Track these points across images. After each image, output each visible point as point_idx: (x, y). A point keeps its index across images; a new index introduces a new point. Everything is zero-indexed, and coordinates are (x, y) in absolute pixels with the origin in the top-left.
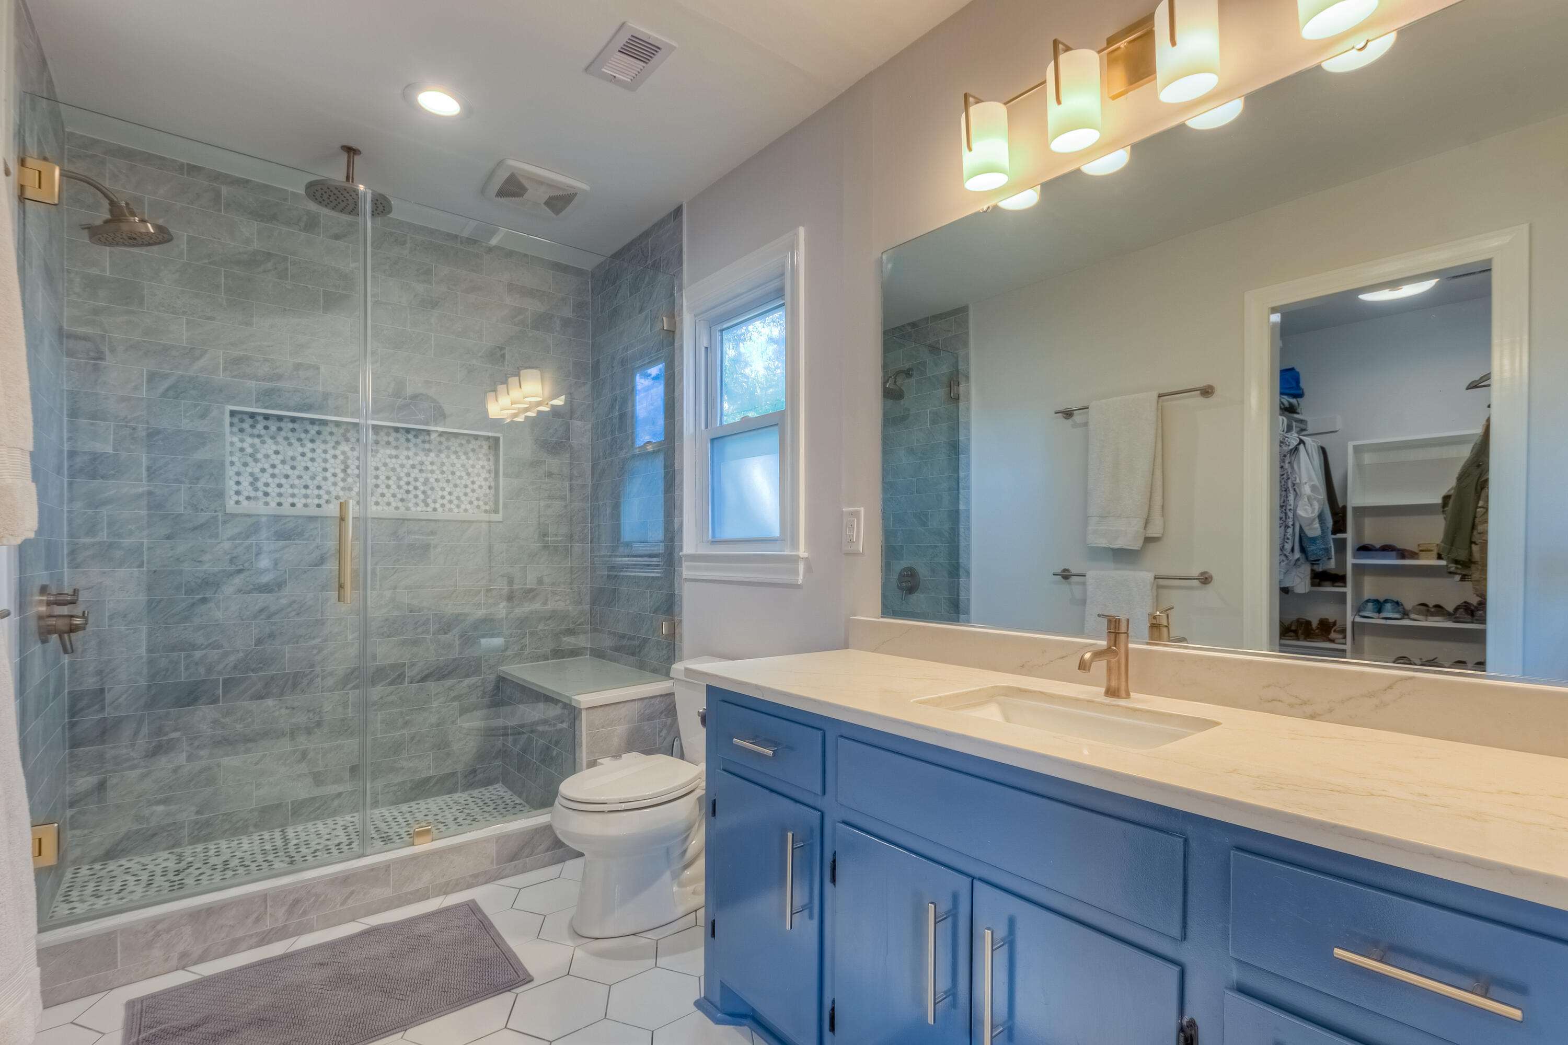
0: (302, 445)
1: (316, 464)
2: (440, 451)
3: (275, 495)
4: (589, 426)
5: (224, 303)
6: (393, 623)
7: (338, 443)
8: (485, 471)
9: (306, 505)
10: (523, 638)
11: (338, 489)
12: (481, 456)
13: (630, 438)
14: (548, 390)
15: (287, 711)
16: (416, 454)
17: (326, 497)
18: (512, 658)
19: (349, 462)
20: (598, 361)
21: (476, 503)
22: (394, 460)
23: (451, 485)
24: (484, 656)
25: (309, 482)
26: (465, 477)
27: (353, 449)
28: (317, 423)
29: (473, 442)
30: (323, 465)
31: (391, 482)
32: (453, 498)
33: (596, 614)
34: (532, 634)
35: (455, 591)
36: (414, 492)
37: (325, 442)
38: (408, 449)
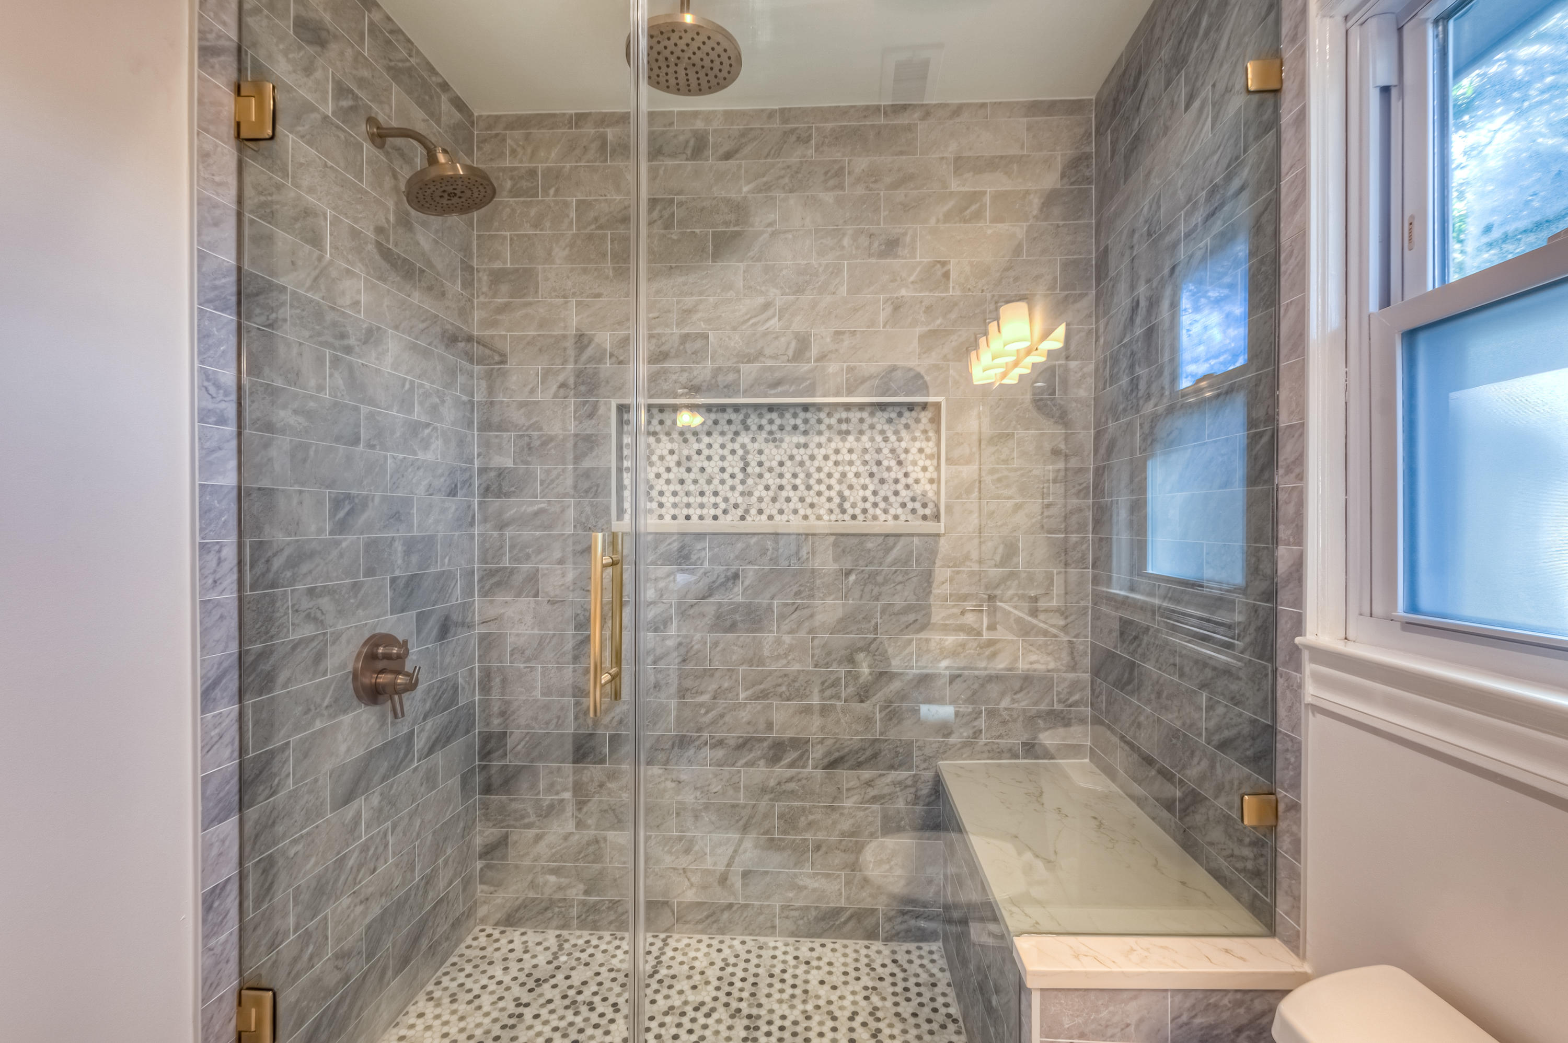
0: (699, 441)
1: (712, 463)
2: (861, 432)
3: (670, 505)
4: (1091, 367)
5: (611, 274)
6: (794, 681)
7: (736, 433)
8: (923, 456)
9: (701, 518)
10: (976, 719)
11: (737, 494)
12: (918, 434)
13: (1166, 373)
14: (1039, 325)
15: (673, 785)
16: (830, 440)
17: (723, 506)
18: (959, 749)
19: (750, 457)
20: (1106, 250)
21: (910, 505)
22: (802, 451)
23: (876, 480)
24: (917, 741)
25: (706, 488)
26: (896, 468)
27: (754, 440)
28: (714, 409)
29: (907, 414)
30: (720, 464)
31: (798, 482)
32: (879, 499)
33: (1101, 693)
34: (991, 713)
35: (875, 639)
36: (827, 494)
37: (723, 433)
38: (820, 433)
